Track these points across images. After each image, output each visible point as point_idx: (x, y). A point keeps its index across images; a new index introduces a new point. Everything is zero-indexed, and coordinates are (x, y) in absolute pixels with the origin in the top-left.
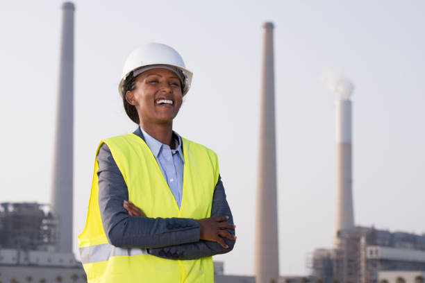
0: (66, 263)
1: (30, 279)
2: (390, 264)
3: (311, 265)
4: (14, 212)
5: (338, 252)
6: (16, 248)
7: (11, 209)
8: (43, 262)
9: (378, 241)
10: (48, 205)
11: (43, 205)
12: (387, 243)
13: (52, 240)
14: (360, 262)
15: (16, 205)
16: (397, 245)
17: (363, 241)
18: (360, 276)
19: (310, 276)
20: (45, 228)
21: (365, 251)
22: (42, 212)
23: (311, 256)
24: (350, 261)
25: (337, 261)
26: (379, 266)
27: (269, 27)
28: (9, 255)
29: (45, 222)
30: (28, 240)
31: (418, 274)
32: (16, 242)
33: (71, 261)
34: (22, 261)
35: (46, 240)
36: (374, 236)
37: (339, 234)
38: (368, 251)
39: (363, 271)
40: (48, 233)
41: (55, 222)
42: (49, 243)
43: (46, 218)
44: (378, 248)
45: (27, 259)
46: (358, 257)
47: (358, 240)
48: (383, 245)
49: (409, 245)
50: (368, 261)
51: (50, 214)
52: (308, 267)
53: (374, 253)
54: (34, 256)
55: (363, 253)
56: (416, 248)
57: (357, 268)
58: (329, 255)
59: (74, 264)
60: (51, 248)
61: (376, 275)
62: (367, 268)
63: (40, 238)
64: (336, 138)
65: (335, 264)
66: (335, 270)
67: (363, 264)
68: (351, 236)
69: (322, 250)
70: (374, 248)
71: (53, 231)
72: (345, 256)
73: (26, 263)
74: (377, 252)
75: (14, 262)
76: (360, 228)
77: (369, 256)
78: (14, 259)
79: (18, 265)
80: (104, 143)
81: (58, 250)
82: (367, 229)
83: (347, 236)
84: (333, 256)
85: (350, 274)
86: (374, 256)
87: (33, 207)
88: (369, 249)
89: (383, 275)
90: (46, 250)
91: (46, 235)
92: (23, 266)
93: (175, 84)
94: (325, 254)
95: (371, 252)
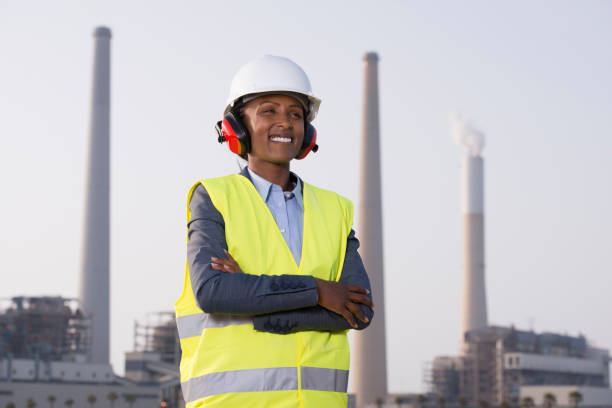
0: (101, 377)
1: (52, 399)
2: (536, 377)
3: (430, 379)
4: (30, 309)
5: (466, 361)
6: (33, 358)
7: (26, 305)
8: (70, 376)
9: (520, 346)
10: (77, 300)
11: (69, 300)
12: (532, 348)
13: (82, 347)
14: (495, 374)
15: (33, 300)
16: (545, 350)
17: (499, 345)
18: (496, 392)
19: (429, 394)
20: (73, 331)
21: (503, 361)
22: (68, 309)
23: (430, 367)
24: (482, 372)
25: (465, 373)
26: (521, 379)
27: (372, 59)
28: (24, 367)
29: (71, 322)
30: (49, 347)
31: (573, 389)
32: (34, 350)
33: (107, 375)
34: (42, 375)
35: (74, 347)
36: (514, 339)
37: (467, 337)
38: (506, 360)
39: (499, 385)
40: (77, 337)
41: (86, 323)
42: (78, 351)
43: (74, 317)
44: (520, 355)
45: (48, 372)
46: (493, 367)
47: (493, 344)
48: (526, 351)
49: (560, 350)
50: (506, 373)
51: (78, 311)
52: (425, 381)
53: (514, 361)
54: (57, 369)
55: (499, 361)
56: (570, 355)
57: (492, 382)
58: (454, 365)
59: (111, 379)
60: (80, 358)
61: (517, 391)
62: (505, 381)
63: (65, 344)
64: (463, 207)
65: (462, 378)
66: (462, 385)
67: (499, 377)
68: (484, 339)
69: (445, 358)
70: (514, 355)
71: (83, 336)
72: (475, 367)
73: (47, 378)
74: (518, 359)
75: (32, 377)
76: (495, 329)
77: (507, 366)
78: (31, 372)
79: (36, 380)
80: (200, 184)
81: (89, 361)
82: (504, 329)
83: (477, 339)
84: (460, 366)
85: (482, 390)
86: (514, 366)
87: (55, 302)
88: (507, 356)
89: (526, 391)
90: (73, 360)
91: (73, 342)
92: (43, 381)
93: (297, 115)
94: (449, 364)
95: (511, 361)
